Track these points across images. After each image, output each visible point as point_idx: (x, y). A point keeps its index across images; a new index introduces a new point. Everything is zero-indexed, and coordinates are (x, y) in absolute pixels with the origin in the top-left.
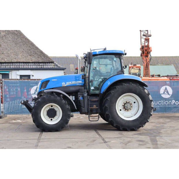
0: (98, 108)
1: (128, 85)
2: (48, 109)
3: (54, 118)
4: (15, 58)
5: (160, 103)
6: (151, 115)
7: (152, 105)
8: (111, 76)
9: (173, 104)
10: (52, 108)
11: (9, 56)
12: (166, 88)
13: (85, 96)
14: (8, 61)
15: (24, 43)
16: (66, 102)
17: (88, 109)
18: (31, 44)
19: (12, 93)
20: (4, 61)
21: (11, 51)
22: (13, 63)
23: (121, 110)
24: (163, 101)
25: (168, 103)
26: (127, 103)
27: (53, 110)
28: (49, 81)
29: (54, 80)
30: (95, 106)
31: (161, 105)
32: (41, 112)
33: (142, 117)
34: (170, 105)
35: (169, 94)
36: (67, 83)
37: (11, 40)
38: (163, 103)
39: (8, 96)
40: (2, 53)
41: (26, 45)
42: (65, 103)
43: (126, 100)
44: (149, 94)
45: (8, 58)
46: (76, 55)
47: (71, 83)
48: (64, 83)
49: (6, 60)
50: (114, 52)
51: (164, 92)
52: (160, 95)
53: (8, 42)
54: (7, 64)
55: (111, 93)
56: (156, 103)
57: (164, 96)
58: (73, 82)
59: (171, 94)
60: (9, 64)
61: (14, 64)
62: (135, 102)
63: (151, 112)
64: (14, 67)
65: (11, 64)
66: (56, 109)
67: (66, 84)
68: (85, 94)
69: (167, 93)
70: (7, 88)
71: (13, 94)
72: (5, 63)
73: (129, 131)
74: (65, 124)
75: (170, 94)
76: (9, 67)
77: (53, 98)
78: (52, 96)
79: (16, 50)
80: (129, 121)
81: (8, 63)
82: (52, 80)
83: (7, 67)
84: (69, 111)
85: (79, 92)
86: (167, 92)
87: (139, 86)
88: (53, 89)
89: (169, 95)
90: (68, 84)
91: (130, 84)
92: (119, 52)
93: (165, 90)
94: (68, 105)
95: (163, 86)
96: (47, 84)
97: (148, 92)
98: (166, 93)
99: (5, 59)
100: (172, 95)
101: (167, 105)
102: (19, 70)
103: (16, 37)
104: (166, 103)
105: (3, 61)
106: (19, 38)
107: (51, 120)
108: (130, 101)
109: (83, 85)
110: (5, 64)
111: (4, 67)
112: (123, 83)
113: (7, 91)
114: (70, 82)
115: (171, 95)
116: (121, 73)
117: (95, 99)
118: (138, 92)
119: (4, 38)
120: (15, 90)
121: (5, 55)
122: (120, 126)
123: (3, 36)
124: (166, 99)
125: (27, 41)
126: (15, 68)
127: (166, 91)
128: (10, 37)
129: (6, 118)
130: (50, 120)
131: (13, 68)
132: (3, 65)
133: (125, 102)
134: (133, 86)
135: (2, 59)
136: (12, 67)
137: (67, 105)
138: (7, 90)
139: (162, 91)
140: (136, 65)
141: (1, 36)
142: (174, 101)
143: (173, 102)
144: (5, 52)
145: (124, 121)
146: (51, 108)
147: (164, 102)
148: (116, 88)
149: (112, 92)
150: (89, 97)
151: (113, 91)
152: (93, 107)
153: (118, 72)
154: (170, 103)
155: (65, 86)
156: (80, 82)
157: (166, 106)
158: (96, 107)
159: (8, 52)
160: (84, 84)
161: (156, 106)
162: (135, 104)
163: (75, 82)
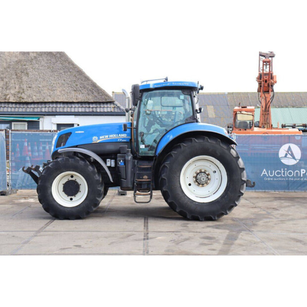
0: (149, 180)
1: (201, 141)
2: (65, 181)
3: (75, 196)
4: (50, 96)
5: (278, 173)
6: (242, 194)
7: (243, 177)
8: (176, 125)
9: (302, 176)
10: (73, 179)
11: (40, 92)
12: (289, 147)
13: (128, 161)
14: (38, 101)
15: (66, 70)
16: (94, 169)
17: (134, 183)
18: (78, 72)
19: (37, 154)
20: (32, 101)
21: (45, 83)
22: (45, 103)
23: (190, 185)
24: (284, 170)
25: (293, 174)
26: (201, 172)
27: (75, 182)
28: (71, 133)
29: (79, 132)
30: (145, 177)
31: (281, 177)
32: (51, 186)
33: (226, 197)
34: (297, 177)
35: (294, 158)
36: (101, 137)
37: (46, 64)
38: (284, 173)
39: (28, 159)
40: (30, 87)
41: (69, 73)
42: (93, 172)
43: (200, 168)
44: (238, 158)
45: (38, 95)
46: (123, 90)
47: (109, 137)
48: (96, 138)
49: (35, 99)
50: (180, 84)
51: (286, 155)
52: (278, 159)
53: (41, 68)
54: (36, 106)
55: (172, 156)
56: (271, 174)
57: (285, 161)
58: (112, 136)
59: (299, 158)
60: (40, 106)
61: (47, 106)
62: (215, 172)
63: (242, 189)
64: (47, 110)
65: (43, 106)
66: (78, 181)
67: (99, 139)
68: (128, 156)
69: (291, 157)
70: (28, 144)
71: (39, 155)
72: (34, 103)
73: (202, 221)
74: (92, 207)
75: (296, 158)
76: (39, 110)
77: (73, 162)
78: (70, 160)
79: (53, 82)
80: (204, 203)
81: (38, 103)
82: (76, 132)
83: (36, 110)
84: (100, 185)
85: (120, 153)
86: (292, 155)
87: (221, 145)
88: (76, 147)
89: (296, 160)
90: (103, 138)
91: (205, 139)
92: (188, 85)
93: (288, 151)
94: (99, 175)
95: (285, 144)
96: (68, 139)
97: (237, 154)
98: (289, 156)
99: (34, 97)
100: (300, 160)
101: (291, 177)
102: (55, 115)
103: (53, 60)
104: (290, 173)
105: (30, 100)
106: (59, 62)
107: (71, 199)
108: (206, 169)
109: (129, 141)
110: (32, 106)
111: (31, 110)
112: (193, 139)
113: (29, 151)
114: (107, 136)
115: (298, 161)
116: (193, 121)
117: (146, 165)
118: (219, 154)
119: (34, 61)
120: (41, 148)
121: (34, 91)
122: (187, 213)
123: (33, 58)
124: (288, 167)
125: (71, 66)
126: (49, 112)
127: (290, 152)
128: (43, 60)
129: (13, 195)
130: (69, 200)
131: (45, 112)
132: (29, 106)
133: (198, 172)
134: (210, 143)
135: (29, 96)
136: (43, 110)
137: (97, 175)
138: (30, 148)
139: (282, 152)
140: (246, 107)
141: (30, 58)
142: (303, 171)
143: (302, 173)
144: (33, 86)
145: (194, 203)
146: (71, 179)
147: (286, 172)
148: (180, 147)
149: (174, 153)
150: (136, 161)
151: (176, 152)
152: (142, 179)
153: (187, 120)
154: (297, 173)
155: (98, 142)
156: (124, 136)
157: (290, 179)
158: (148, 179)
159: (40, 86)
160: (131, 140)
161: (272, 179)
162: (215, 174)
163: (115, 136)
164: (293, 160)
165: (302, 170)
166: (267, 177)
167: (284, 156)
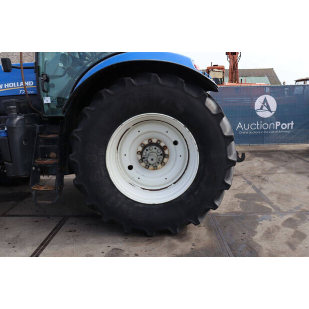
1: (144, 82)
5: (253, 127)
6: (228, 187)
7: (231, 154)
9: (276, 128)
12: (265, 100)
23: (130, 168)
24: (259, 123)
25: (269, 126)
26: (151, 143)
31: (256, 130)
34: (272, 129)
35: (270, 110)
38: (259, 126)
43: (149, 136)
47: (3, 88)
51: (262, 107)
52: (254, 112)
56: (247, 127)
57: (261, 114)
58: (8, 85)
59: (275, 110)
62: (175, 143)
63: (228, 177)
68: (12, 119)
69: (266, 109)
75: (272, 110)
86: (268, 107)
89: (271, 112)
91: (153, 78)
93: (263, 103)
95: (261, 95)
97: (219, 108)
98: (264, 108)
101: (266, 130)
104: (265, 126)
112: (126, 79)
115: (273, 113)
118: (182, 110)
124: (264, 120)
127: (265, 104)
133: (146, 143)
139: (258, 104)
142: (278, 124)
143: (277, 125)
147: (261, 124)
149: (88, 109)
150: (39, 126)
151: (93, 109)
152: (49, 158)
154: (272, 125)
156: (28, 85)
157: (265, 132)
158: (57, 158)
161: (247, 133)
162: (176, 146)
163: (14, 84)
164: (269, 112)
165: (277, 122)
166: (242, 131)
167: (259, 108)
